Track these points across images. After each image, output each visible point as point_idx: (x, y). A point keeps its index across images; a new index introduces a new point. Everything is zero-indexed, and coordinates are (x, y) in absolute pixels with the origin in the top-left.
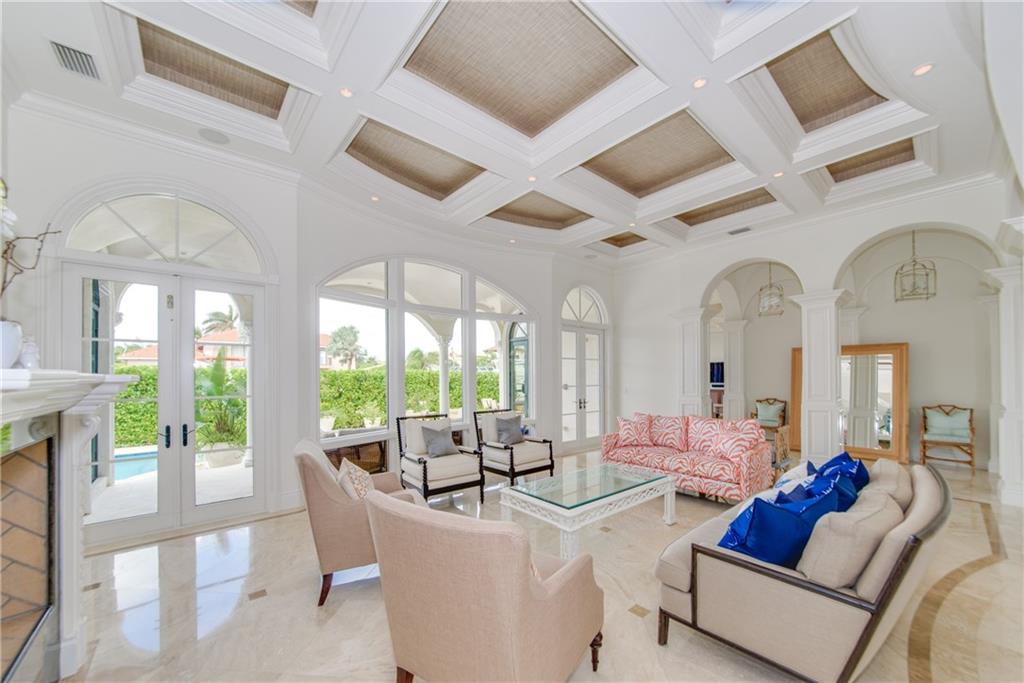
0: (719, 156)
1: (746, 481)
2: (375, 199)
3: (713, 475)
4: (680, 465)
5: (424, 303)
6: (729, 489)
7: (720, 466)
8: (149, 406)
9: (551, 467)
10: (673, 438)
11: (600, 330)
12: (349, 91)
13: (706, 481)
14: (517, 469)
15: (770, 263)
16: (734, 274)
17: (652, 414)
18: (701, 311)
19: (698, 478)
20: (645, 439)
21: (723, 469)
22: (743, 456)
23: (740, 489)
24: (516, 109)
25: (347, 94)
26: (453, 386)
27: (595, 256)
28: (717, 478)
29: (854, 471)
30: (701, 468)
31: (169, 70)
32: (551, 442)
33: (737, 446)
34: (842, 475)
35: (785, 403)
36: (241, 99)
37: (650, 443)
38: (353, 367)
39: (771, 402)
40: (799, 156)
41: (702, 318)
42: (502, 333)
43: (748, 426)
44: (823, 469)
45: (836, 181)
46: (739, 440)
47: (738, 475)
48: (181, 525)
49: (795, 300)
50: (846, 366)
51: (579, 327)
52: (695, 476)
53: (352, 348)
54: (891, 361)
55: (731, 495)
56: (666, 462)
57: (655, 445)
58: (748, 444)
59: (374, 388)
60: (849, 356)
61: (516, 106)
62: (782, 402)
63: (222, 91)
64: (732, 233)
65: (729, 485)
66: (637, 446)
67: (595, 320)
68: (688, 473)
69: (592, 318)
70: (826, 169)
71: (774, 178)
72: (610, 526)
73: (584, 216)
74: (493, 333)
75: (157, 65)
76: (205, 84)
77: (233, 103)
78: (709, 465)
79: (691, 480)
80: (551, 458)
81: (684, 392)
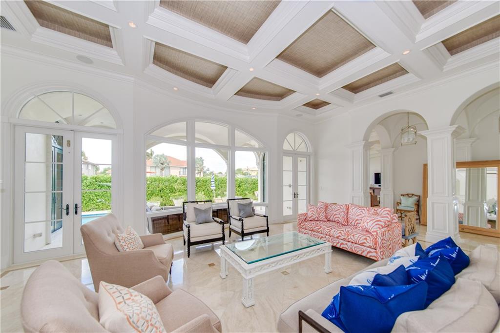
0: (367, 45)
1: (380, 248)
2: (175, 89)
3: (360, 242)
4: (340, 234)
5: (218, 144)
6: (369, 252)
7: (365, 237)
8: (104, 193)
9: (267, 231)
10: (339, 217)
11: (307, 156)
12: (134, 24)
13: (356, 245)
14: (245, 232)
15: (408, 113)
16: (384, 121)
17: (327, 203)
18: (363, 143)
19: (350, 243)
20: (322, 217)
21: (366, 239)
22: (378, 232)
23: (377, 253)
24: (235, 27)
25: (133, 25)
26: (241, 185)
27: (302, 115)
28: (362, 244)
29: (454, 256)
30: (352, 237)
31: (57, 25)
32: (267, 217)
33: (376, 225)
34: (442, 259)
35: (419, 196)
36: (96, 39)
37: (326, 220)
38: (202, 175)
39: (410, 196)
40: (419, 37)
41: (364, 147)
42: (259, 158)
43: (386, 212)
44: (429, 250)
45: (452, 55)
46: (377, 221)
47: (375, 244)
48: (74, 253)
49: (422, 134)
50: (462, 174)
51: (295, 154)
52: (349, 242)
53: (201, 167)
54: (496, 172)
55: (371, 256)
56: (332, 232)
57: (328, 221)
58: (383, 224)
59: (203, 186)
60: (465, 169)
61: (235, 26)
62: (417, 196)
63: (86, 35)
64: (381, 96)
65: (369, 249)
66: (317, 221)
67: (305, 150)
68: (344, 239)
69: (302, 149)
70: (442, 45)
71: (404, 55)
72: (289, 271)
73: (292, 92)
74: (255, 159)
75: (50, 23)
76: (77, 32)
77: (91, 41)
78: (358, 235)
79: (347, 244)
80: (267, 226)
81: (353, 190)
